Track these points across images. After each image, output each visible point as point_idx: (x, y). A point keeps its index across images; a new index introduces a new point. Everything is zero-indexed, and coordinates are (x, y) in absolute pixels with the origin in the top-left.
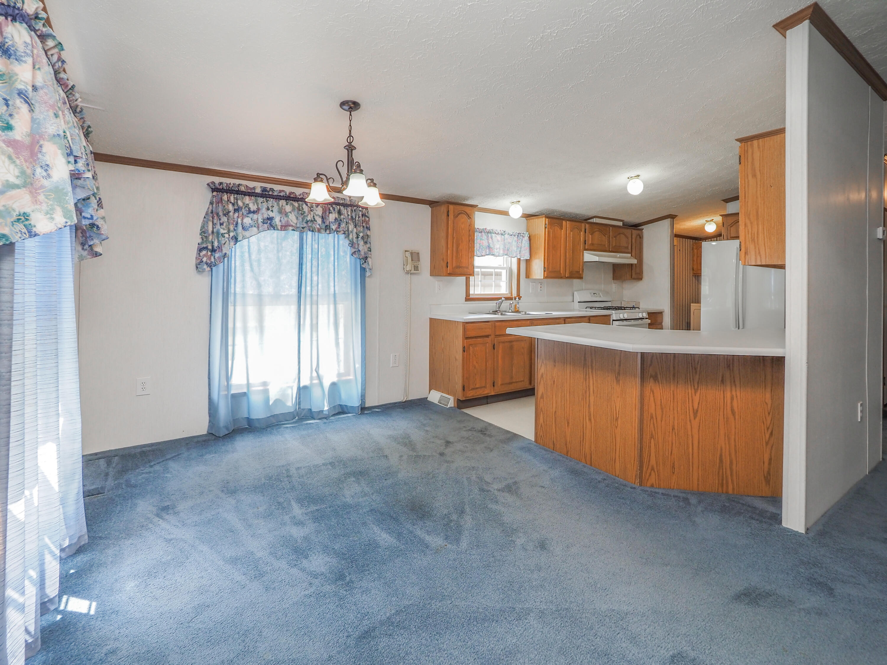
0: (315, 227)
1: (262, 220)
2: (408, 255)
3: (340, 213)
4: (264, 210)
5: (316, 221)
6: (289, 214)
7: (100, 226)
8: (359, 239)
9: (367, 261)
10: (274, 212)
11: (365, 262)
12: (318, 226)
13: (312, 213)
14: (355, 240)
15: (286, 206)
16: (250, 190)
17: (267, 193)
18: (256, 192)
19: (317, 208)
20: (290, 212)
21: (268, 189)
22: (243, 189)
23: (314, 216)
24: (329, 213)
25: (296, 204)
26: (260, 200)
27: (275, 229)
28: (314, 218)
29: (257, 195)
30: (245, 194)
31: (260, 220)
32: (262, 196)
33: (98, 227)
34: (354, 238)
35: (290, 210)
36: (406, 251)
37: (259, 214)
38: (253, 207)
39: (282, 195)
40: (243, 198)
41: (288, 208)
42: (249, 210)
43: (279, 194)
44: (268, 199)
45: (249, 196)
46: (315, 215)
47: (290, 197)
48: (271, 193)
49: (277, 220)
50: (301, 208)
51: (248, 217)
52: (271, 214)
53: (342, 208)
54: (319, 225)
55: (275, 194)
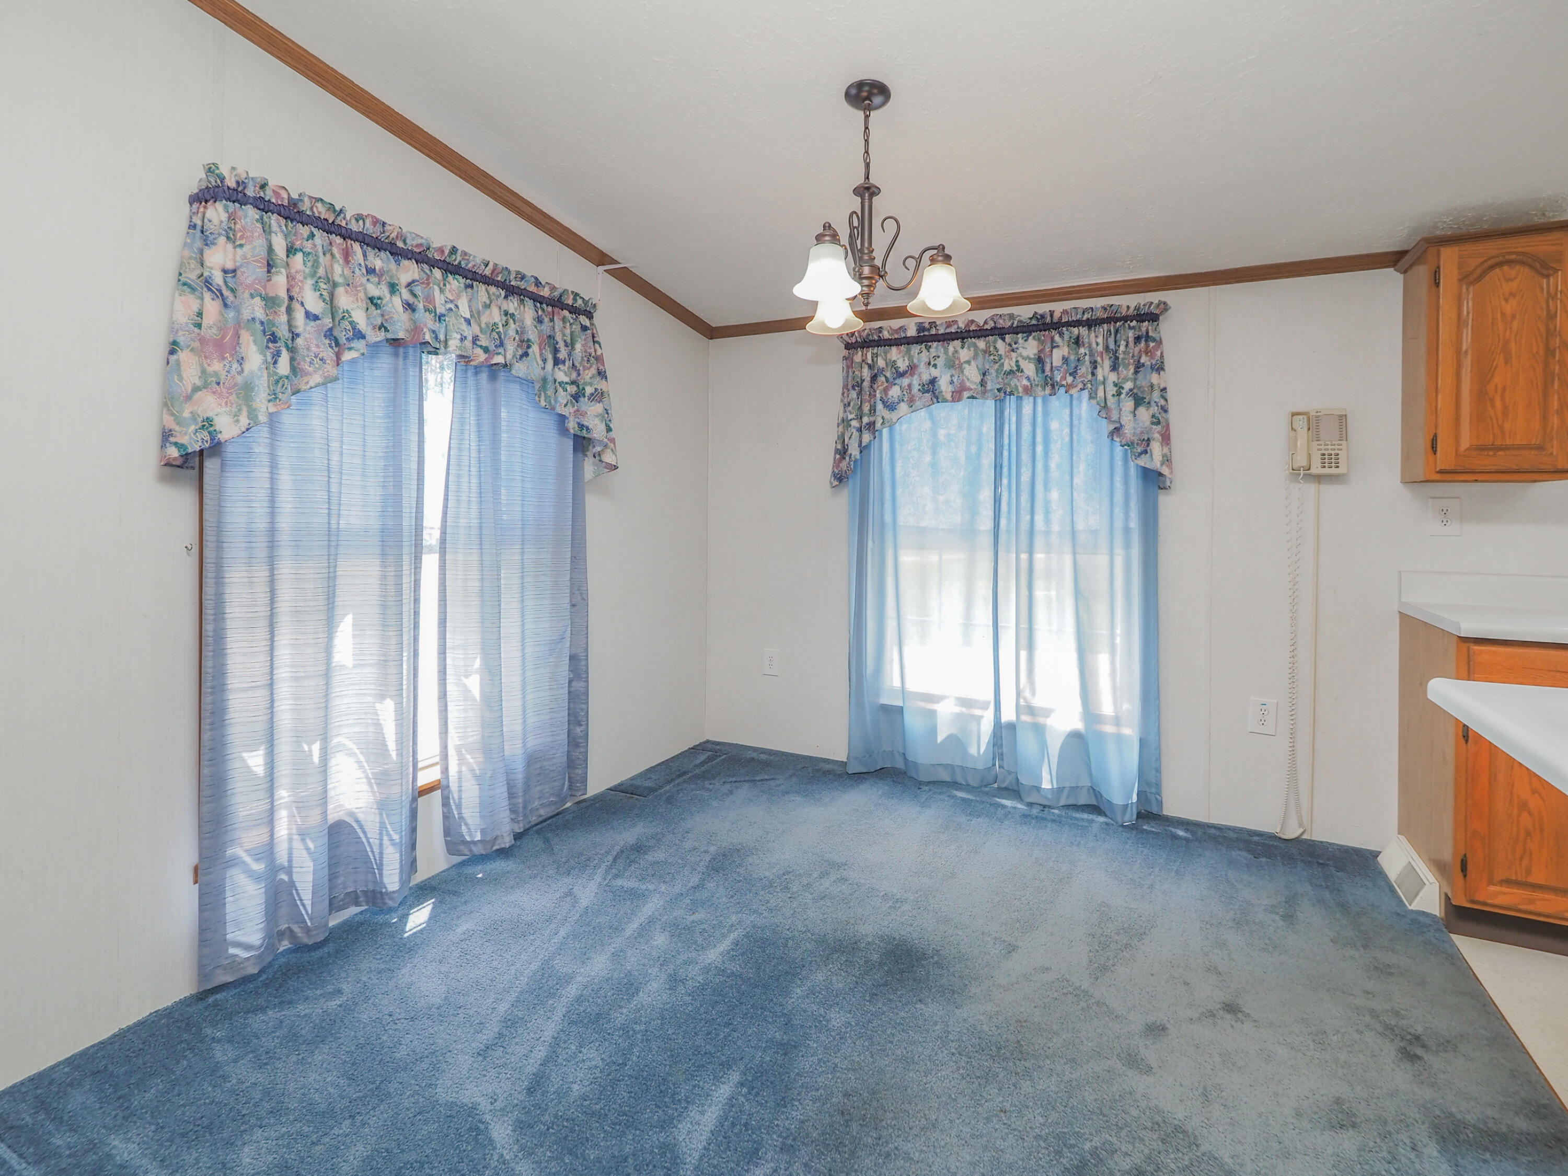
0: (1018, 384)
1: (920, 387)
2: (1301, 422)
3: (1077, 342)
4: (922, 367)
5: (1022, 371)
6: (965, 366)
7: (590, 427)
8: (1123, 396)
9: (1148, 449)
10: (938, 368)
11: (1145, 452)
12: (1025, 382)
13: (1014, 355)
14: (1111, 401)
15: (961, 351)
16: (897, 334)
17: (926, 333)
18: (909, 335)
19: (1026, 343)
20: (968, 362)
21: (927, 326)
22: (886, 335)
23: (1017, 361)
24: (1053, 347)
25: (981, 344)
26: (915, 349)
27: (940, 400)
28: (1018, 366)
29: (909, 341)
30: (890, 343)
31: (916, 388)
32: (918, 340)
33: (588, 428)
34: (1109, 397)
35: (966, 359)
36: (1294, 414)
37: (916, 377)
38: (902, 365)
39: (953, 331)
40: (886, 353)
41: (965, 354)
42: (897, 372)
43: (948, 331)
44: (929, 344)
45: (897, 345)
46: (1019, 359)
47: (969, 331)
48: (933, 332)
49: (944, 385)
50: (992, 349)
51: (895, 384)
52: (935, 372)
53: (1084, 331)
54: (1028, 378)
55: (941, 331)
